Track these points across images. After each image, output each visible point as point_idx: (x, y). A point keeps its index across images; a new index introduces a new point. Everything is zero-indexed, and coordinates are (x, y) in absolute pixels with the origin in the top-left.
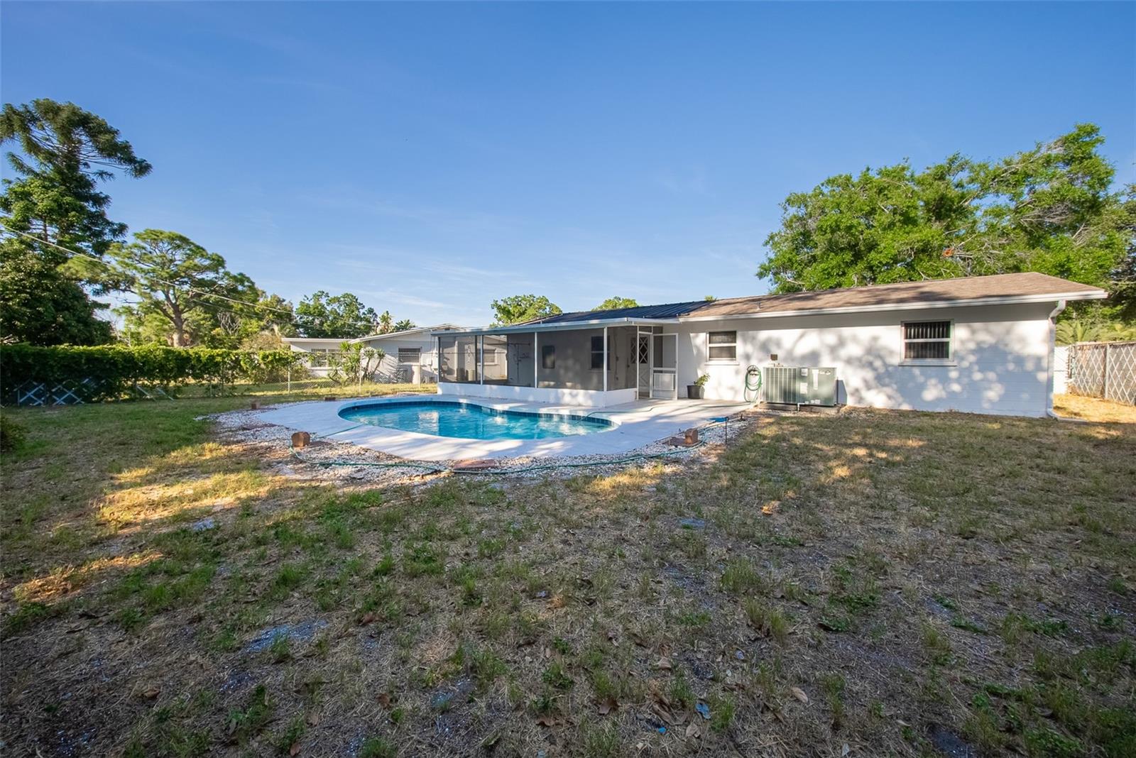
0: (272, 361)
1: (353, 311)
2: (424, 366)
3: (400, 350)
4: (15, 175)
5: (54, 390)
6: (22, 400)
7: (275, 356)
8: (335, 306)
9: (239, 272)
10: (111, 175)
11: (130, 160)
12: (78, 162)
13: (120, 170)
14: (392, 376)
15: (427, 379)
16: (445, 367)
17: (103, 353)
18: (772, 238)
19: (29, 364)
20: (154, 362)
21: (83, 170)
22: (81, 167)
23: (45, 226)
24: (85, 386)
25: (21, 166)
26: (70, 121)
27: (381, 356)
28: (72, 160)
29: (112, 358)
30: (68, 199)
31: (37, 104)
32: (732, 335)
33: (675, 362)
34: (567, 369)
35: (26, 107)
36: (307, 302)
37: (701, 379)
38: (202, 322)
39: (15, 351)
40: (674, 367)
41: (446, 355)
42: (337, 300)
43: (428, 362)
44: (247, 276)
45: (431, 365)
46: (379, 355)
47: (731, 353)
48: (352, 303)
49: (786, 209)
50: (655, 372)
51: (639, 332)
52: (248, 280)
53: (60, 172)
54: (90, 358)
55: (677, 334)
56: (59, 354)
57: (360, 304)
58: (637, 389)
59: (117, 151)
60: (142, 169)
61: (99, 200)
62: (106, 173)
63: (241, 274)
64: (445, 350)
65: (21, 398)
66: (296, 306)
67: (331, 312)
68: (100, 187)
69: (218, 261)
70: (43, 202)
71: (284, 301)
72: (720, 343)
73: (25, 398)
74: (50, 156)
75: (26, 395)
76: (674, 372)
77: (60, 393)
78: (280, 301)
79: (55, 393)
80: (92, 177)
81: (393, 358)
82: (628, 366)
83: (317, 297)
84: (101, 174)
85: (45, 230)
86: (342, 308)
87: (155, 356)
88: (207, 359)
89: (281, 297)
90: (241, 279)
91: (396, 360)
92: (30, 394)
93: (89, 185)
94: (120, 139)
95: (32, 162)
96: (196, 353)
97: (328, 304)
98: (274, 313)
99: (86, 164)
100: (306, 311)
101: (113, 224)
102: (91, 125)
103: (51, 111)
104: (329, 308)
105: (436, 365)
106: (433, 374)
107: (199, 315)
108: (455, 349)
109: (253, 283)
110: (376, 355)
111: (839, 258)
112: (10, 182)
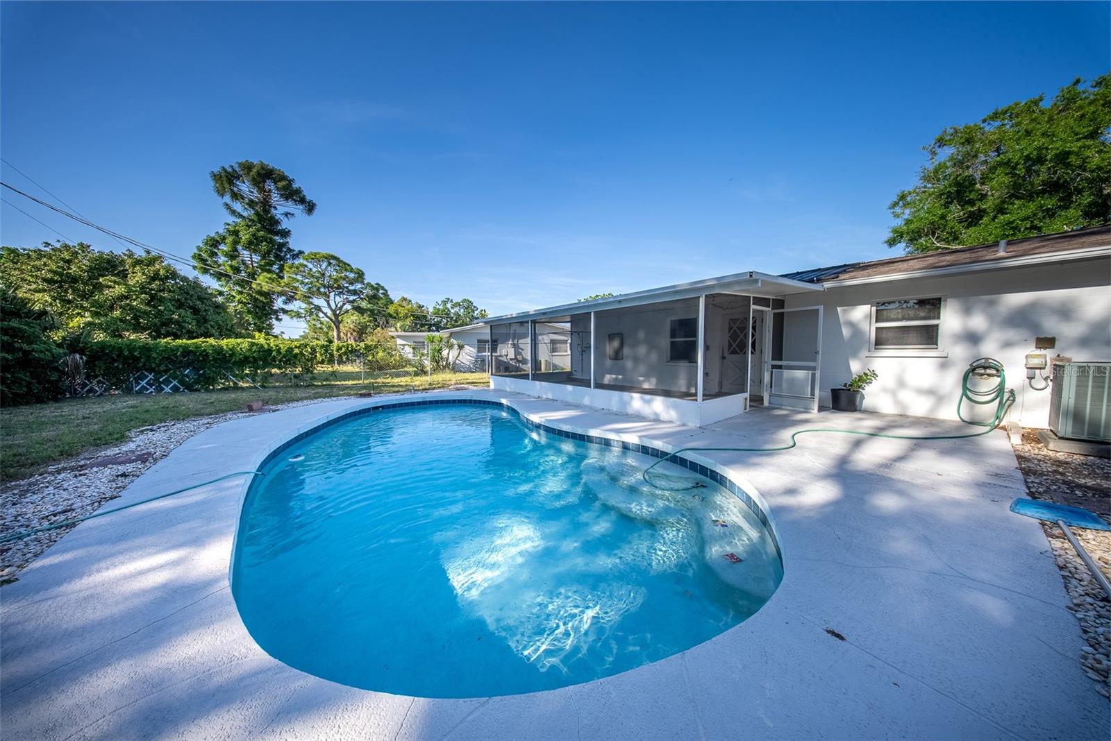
0: (345, 352)
1: (469, 313)
2: (501, 356)
3: (479, 341)
4: (231, 219)
5: (161, 380)
6: (137, 389)
7: (348, 348)
8: (456, 309)
9: (376, 282)
10: (293, 215)
11: (302, 201)
12: (270, 206)
13: (298, 210)
14: (471, 366)
15: (502, 368)
16: (519, 358)
17: (197, 346)
18: (903, 197)
19: (136, 356)
20: (240, 354)
21: (273, 211)
22: (273, 209)
23: (251, 255)
24: (187, 376)
25: (233, 212)
26: (258, 174)
27: (461, 347)
28: (266, 204)
29: (205, 351)
30: (261, 233)
31: (240, 164)
32: (932, 305)
33: (817, 353)
34: (636, 360)
35: (232, 167)
36: (438, 307)
37: (860, 379)
38: (368, 324)
39: (126, 344)
40: (815, 360)
41: (521, 346)
42: (458, 304)
43: (504, 353)
44: (382, 285)
45: (507, 356)
46: (459, 346)
47: (929, 336)
48: (468, 306)
49: (934, 153)
50: (774, 367)
51: (753, 307)
52: (383, 288)
53: (257, 214)
54: (186, 351)
55: (821, 308)
56: (161, 347)
57: (475, 307)
58: (747, 395)
59: (292, 194)
60: (310, 208)
61: (285, 234)
62: (289, 213)
63: (377, 284)
64: (520, 341)
65: (136, 387)
66: (431, 310)
67: (454, 314)
68: (285, 224)
69: (358, 273)
70: (245, 236)
71: (423, 306)
72: (901, 320)
73: (140, 386)
74: (252, 204)
75: (140, 384)
76: (813, 369)
77: (167, 382)
78: (420, 307)
79: (162, 382)
80: (279, 216)
81: (471, 349)
82: (724, 358)
83: (444, 302)
84: (287, 214)
85: (251, 258)
86: (462, 310)
87: (241, 349)
88: (286, 351)
89: (422, 304)
90: (378, 287)
91: (476, 352)
92: (143, 383)
93: (277, 222)
94: (295, 186)
95: (238, 207)
96: (277, 346)
97: (452, 308)
98: (413, 316)
99: (275, 208)
100: (437, 312)
101: (294, 251)
102: (274, 176)
103: (248, 167)
104: (452, 311)
105: (512, 355)
106: (508, 363)
107: (365, 319)
108: (529, 340)
109: (386, 291)
110: (456, 347)
111: (1032, 206)
112: (228, 224)
